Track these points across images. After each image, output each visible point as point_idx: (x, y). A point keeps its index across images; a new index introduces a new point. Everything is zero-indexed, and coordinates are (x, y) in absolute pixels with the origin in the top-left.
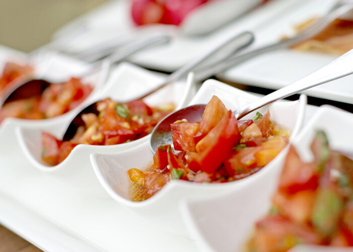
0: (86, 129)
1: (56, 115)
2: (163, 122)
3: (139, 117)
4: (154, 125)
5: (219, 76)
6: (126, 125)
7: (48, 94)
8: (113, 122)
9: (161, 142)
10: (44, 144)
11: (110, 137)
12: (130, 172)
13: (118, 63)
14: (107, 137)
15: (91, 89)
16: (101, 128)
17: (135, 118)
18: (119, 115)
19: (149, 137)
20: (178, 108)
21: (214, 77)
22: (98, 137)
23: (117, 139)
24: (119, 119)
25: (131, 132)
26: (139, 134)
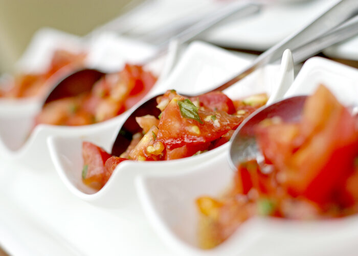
0: (143, 136)
1: (107, 118)
2: (247, 124)
3: (215, 117)
4: (235, 128)
5: (329, 52)
6: (194, 129)
7: (99, 89)
8: (176, 126)
9: (244, 154)
10: (85, 158)
11: (173, 147)
12: (199, 202)
13: (189, 43)
14: (169, 147)
15: (154, 80)
16: (160, 135)
17: (208, 119)
18: (185, 116)
19: (227, 146)
20: (270, 103)
21: (321, 54)
22: (157, 148)
23: (182, 150)
24: (184, 120)
25: (201, 140)
26: (213, 142)
